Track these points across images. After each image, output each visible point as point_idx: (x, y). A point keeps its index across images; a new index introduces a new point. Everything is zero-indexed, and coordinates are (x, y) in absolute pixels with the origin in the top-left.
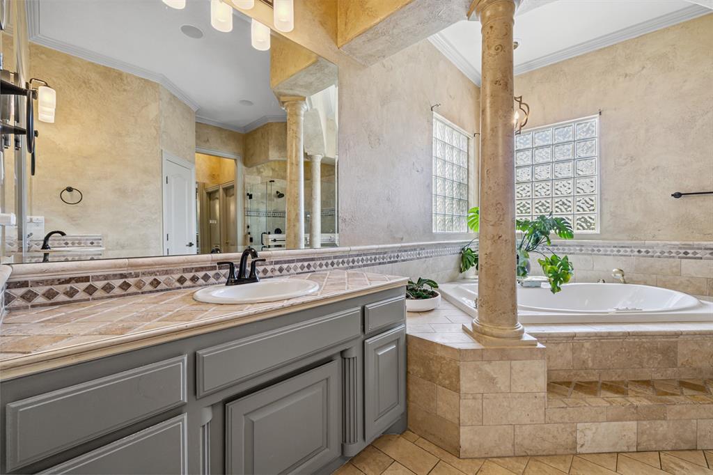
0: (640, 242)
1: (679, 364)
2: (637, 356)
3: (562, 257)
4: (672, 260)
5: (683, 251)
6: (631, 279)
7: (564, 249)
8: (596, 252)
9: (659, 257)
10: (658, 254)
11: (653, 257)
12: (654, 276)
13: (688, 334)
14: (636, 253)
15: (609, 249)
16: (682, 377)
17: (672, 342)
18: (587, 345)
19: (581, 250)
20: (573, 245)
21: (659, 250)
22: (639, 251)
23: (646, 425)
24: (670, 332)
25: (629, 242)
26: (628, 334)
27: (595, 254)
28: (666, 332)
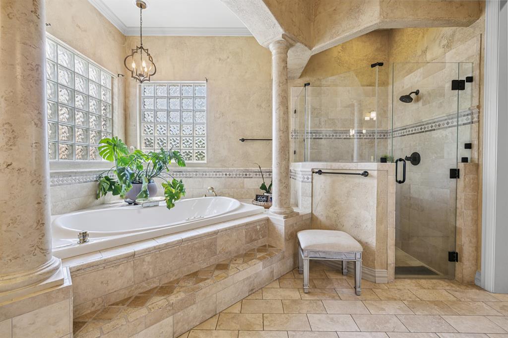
0: (225, 168)
1: (218, 253)
2: (190, 256)
3: (179, 180)
4: (240, 179)
5: (244, 174)
6: (222, 192)
7: (186, 175)
8: (204, 176)
9: (235, 178)
10: (234, 176)
11: (232, 177)
12: (233, 190)
13: (222, 231)
14: (225, 176)
15: (211, 173)
16: (220, 261)
17: (213, 238)
18: (148, 259)
19: (196, 175)
20: (192, 172)
21: (235, 174)
22: (226, 175)
23: (180, 315)
24: (211, 232)
25: (221, 168)
26: (182, 241)
27: (204, 177)
28: (208, 233)
